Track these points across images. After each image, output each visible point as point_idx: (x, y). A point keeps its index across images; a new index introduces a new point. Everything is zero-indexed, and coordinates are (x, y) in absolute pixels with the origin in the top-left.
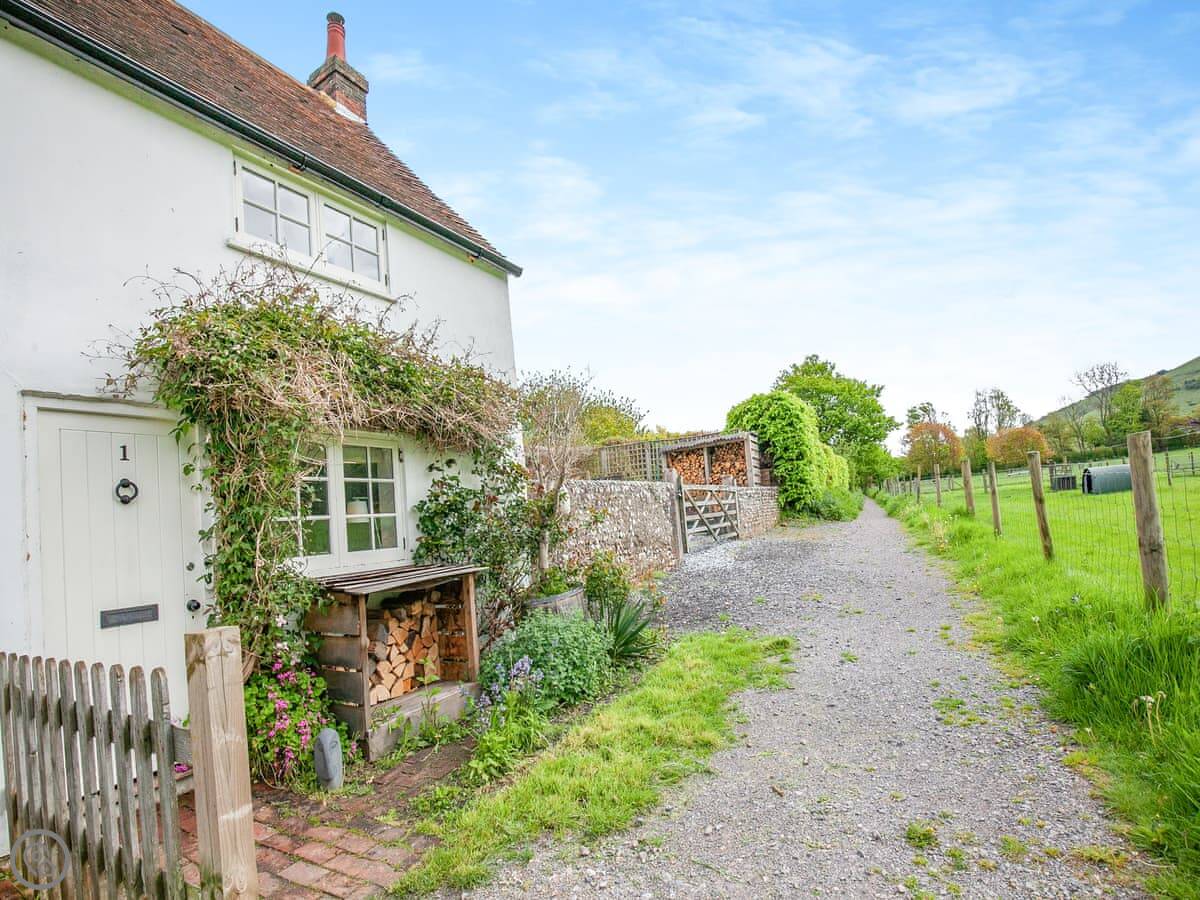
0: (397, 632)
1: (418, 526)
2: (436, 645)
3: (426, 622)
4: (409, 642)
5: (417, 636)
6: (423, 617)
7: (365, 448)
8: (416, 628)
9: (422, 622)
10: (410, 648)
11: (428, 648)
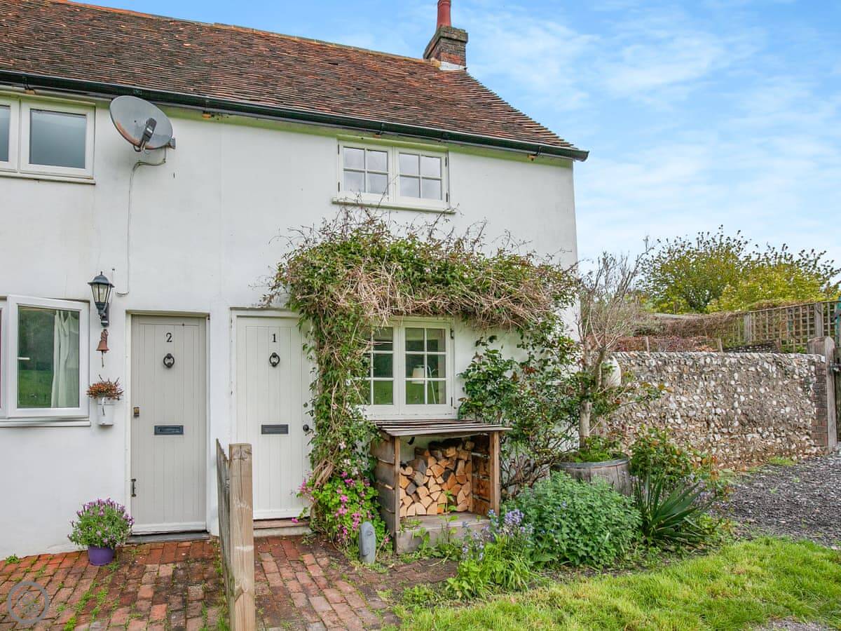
0: (434, 467)
1: (463, 389)
2: (468, 484)
3: (461, 464)
4: (445, 476)
5: (452, 474)
6: (458, 460)
7: (424, 329)
8: (452, 468)
9: (457, 465)
10: (446, 481)
11: (462, 485)
